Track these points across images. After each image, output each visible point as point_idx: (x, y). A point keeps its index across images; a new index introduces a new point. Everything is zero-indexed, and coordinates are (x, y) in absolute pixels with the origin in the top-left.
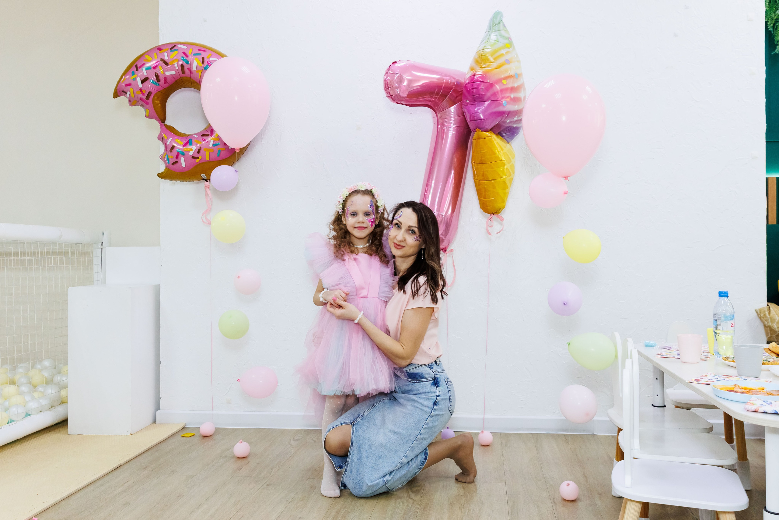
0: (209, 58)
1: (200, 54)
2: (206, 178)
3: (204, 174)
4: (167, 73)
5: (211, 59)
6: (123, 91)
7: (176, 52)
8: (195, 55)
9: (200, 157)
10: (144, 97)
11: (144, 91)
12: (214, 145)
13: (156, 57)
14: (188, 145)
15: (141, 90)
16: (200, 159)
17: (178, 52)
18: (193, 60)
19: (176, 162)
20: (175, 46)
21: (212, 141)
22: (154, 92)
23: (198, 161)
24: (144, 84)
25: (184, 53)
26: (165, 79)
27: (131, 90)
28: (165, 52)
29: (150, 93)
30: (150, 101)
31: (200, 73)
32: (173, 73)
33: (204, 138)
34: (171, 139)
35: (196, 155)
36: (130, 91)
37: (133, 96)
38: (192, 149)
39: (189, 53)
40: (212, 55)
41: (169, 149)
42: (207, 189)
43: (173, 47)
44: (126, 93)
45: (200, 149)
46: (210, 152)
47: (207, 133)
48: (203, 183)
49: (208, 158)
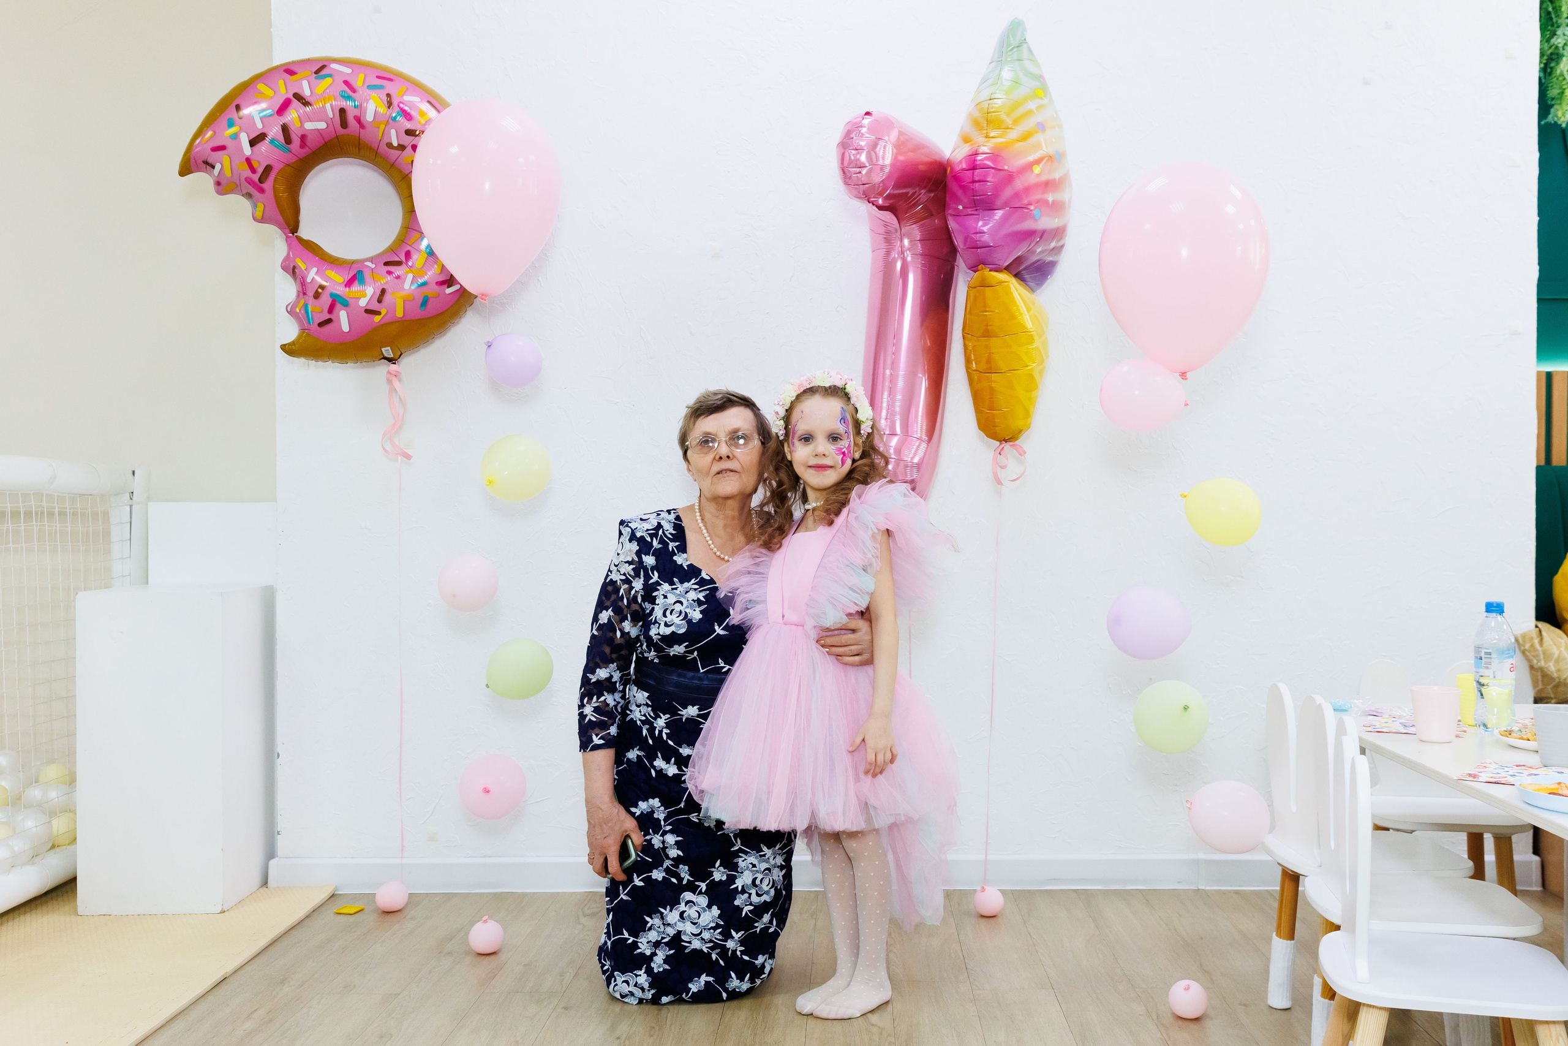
0: (403, 96)
1: (382, 87)
2: (392, 356)
3: (389, 348)
4: (309, 126)
5: (406, 98)
6: (206, 163)
7: (329, 81)
8: (369, 87)
9: (383, 312)
10: (254, 175)
11: (255, 165)
12: (415, 285)
13: (283, 90)
14: (356, 282)
15: (248, 160)
16: (383, 314)
17: (333, 80)
18: (367, 100)
19: (329, 321)
20: (323, 67)
21: (408, 277)
22: (277, 167)
23: (377, 319)
24: (254, 148)
25: (346, 83)
26: (303, 138)
27: (226, 160)
28: (304, 78)
29: (268, 169)
30: (267, 185)
31: (382, 127)
32: (322, 125)
33: (391, 268)
34: (315, 270)
35: (375, 306)
36: (223, 163)
37: (228, 173)
38: (365, 295)
39: (359, 82)
40: (407, 89)
41: (311, 293)
42: (395, 381)
43: (320, 68)
44: (213, 167)
45: (383, 291)
46: (404, 301)
47: (397, 259)
48: (383, 368)
49: (400, 314)
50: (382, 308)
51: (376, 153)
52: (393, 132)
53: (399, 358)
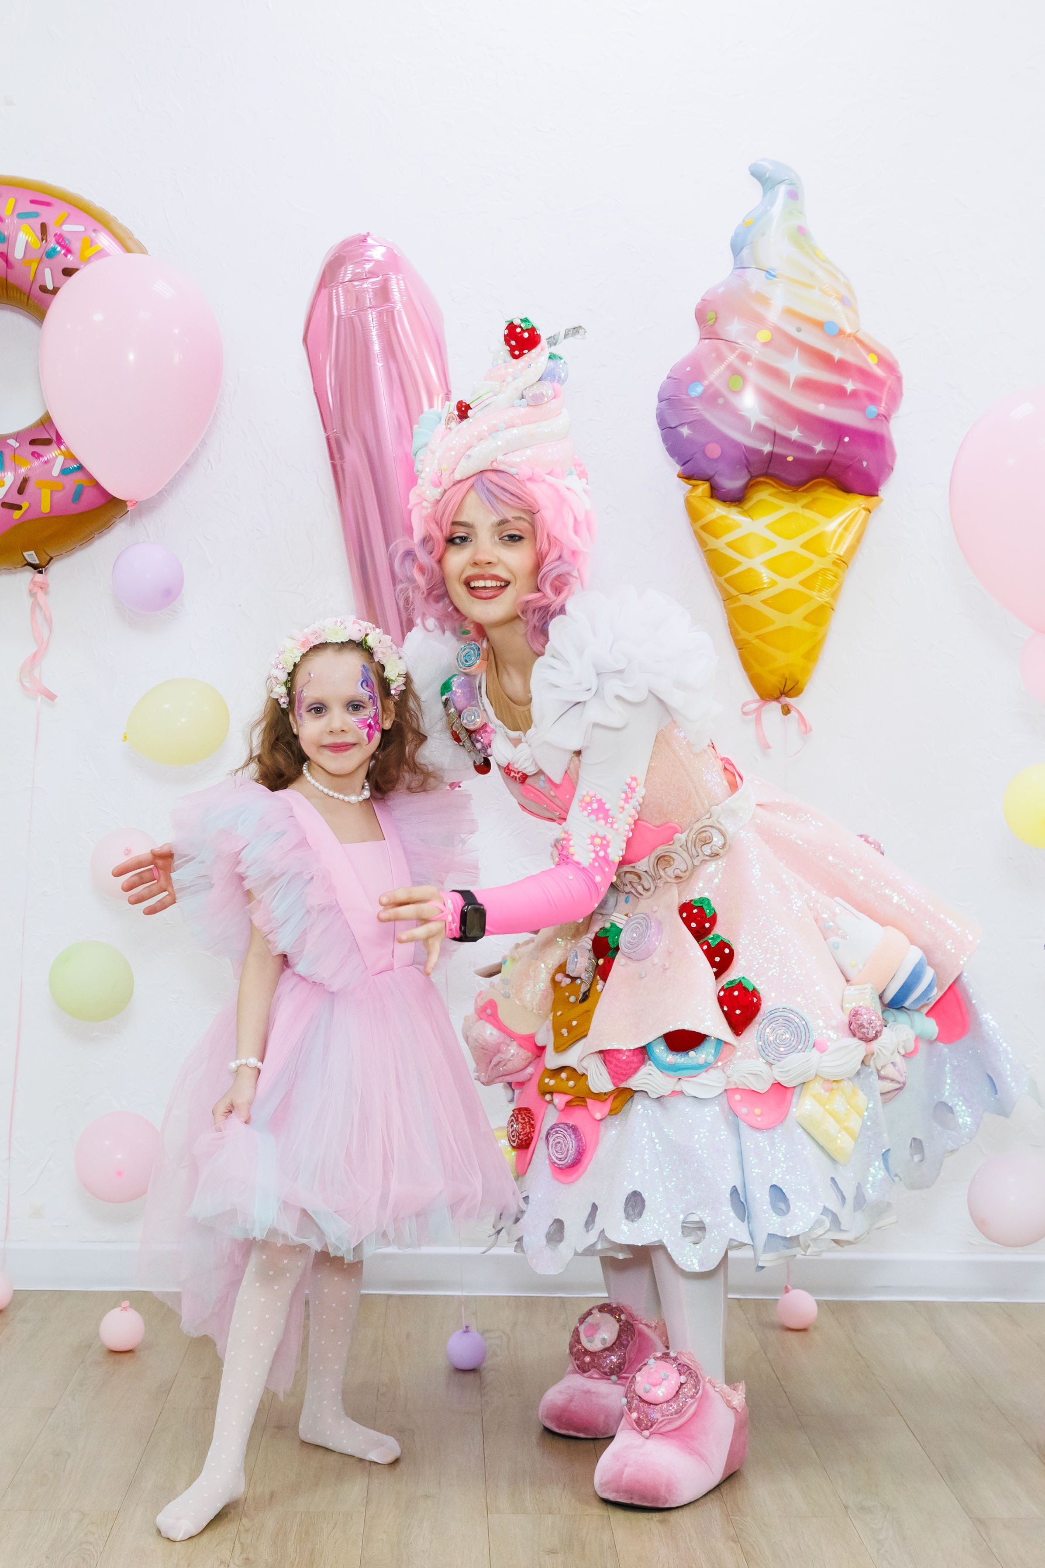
0: (62, 225)
1: (37, 215)
2: (37, 562)
3: (33, 553)
5: (66, 228)
8: (23, 216)
9: (25, 505)
12: (64, 471)
16: (24, 508)
18: (18, 231)
21: (61, 459)
23: (17, 514)
31: (34, 266)
33: (38, 449)
35: (15, 499)
38: (4, 482)
39: (7, 209)
40: (69, 215)
42: (40, 594)
45: (25, 481)
46: (52, 492)
47: (47, 436)
48: (28, 575)
49: (45, 508)
50: (23, 502)
51: (28, 297)
52: (48, 272)
53: (48, 564)
